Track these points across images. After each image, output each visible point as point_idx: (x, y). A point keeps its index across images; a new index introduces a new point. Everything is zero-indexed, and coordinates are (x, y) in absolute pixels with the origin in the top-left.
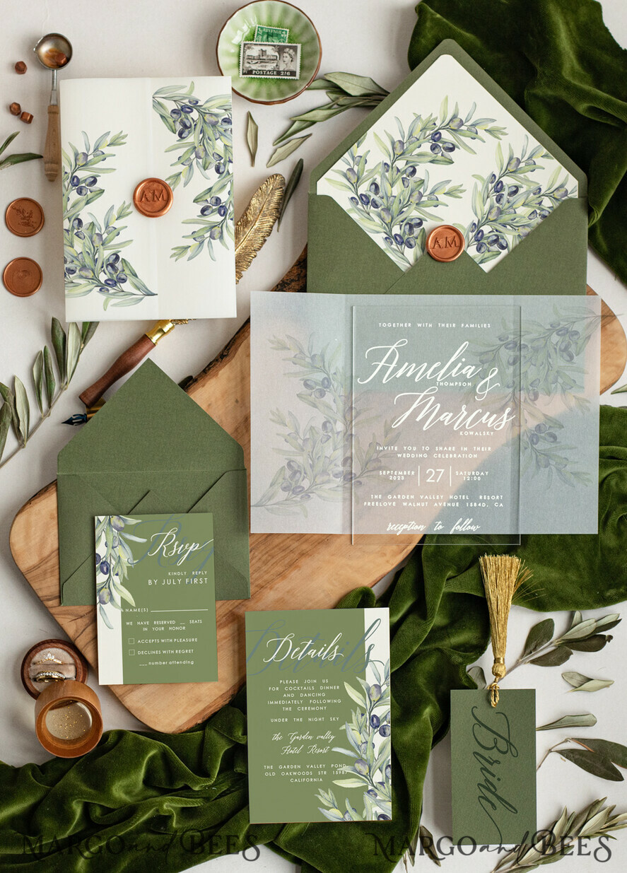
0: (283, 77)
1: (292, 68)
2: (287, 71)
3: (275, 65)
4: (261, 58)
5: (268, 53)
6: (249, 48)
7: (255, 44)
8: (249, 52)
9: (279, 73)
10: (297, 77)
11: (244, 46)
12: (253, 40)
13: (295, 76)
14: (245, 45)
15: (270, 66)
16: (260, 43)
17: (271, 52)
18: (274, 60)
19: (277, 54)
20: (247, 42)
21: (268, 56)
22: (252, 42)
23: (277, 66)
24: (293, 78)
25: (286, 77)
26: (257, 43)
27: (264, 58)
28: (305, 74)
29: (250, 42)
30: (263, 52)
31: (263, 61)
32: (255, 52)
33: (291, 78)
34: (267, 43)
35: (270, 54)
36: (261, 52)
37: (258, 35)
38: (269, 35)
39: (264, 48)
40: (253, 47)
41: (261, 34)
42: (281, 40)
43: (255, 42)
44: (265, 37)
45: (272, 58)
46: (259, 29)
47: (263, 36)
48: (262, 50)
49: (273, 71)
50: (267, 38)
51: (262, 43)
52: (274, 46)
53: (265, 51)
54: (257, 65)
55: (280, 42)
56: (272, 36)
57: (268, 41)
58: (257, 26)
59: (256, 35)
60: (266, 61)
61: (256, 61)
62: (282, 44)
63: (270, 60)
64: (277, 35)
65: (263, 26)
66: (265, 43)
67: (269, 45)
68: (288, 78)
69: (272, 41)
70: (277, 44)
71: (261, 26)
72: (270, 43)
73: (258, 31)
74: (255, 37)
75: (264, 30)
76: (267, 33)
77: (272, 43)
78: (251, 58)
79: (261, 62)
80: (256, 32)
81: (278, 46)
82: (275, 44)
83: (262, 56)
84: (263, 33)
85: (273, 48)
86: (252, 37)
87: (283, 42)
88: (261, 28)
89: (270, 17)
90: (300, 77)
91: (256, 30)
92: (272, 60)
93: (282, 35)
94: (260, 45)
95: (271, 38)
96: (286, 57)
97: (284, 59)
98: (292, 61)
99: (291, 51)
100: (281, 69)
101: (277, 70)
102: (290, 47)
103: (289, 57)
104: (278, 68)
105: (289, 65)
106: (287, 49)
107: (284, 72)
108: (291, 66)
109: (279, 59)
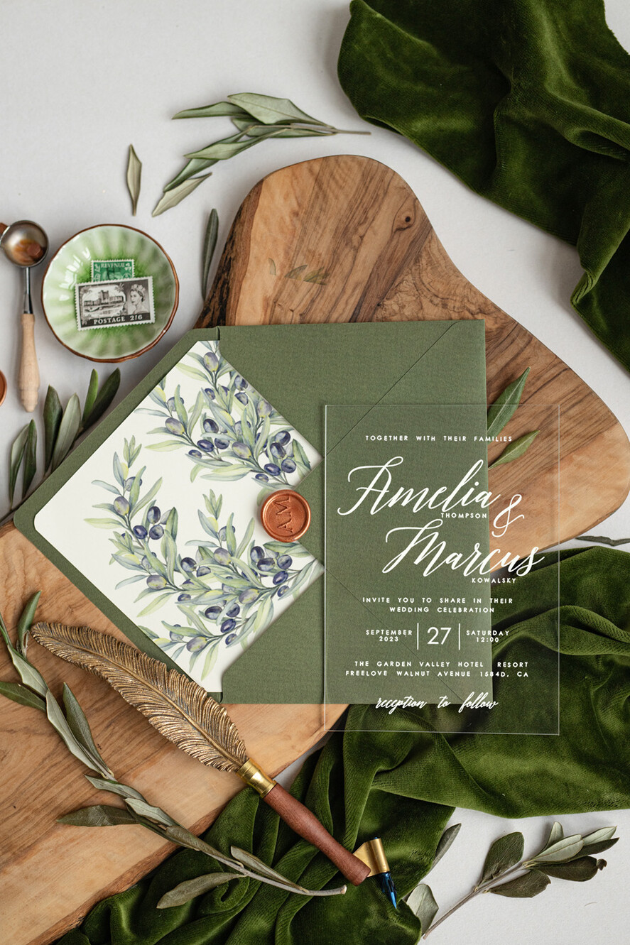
0: (134, 323)
1: (144, 309)
2: (138, 315)
3: (121, 308)
4: (103, 303)
5: (111, 294)
6: (85, 291)
7: (93, 286)
8: (86, 297)
9: (127, 318)
10: (152, 320)
11: (80, 290)
12: (89, 280)
13: (149, 319)
14: (80, 288)
15: (115, 311)
16: (99, 283)
17: (114, 292)
18: (120, 302)
19: (122, 294)
20: (83, 284)
21: (111, 298)
22: (89, 283)
23: (124, 309)
24: (147, 322)
25: (137, 323)
26: (96, 283)
27: (106, 301)
28: (161, 313)
29: (86, 284)
30: (105, 294)
31: (105, 306)
32: (93, 295)
33: (144, 322)
34: (108, 281)
35: (113, 295)
36: (102, 294)
37: (95, 273)
38: (110, 271)
39: (105, 289)
40: (91, 289)
41: (99, 271)
42: (126, 274)
43: (92, 283)
44: (105, 274)
45: (116, 300)
46: (96, 265)
47: (101, 273)
48: (102, 291)
49: (120, 316)
50: (108, 275)
51: (102, 282)
52: (118, 284)
53: (107, 292)
54: (99, 311)
55: (124, 277)
56: (114, 272)
57: (110, 279)
58: (93, 261)
59: (92, 274)
60: (110, 305)
61: (97, 307)
62: (128, 280)
63: (114, 302)
64: (120, 269)
65: (100, 261)
66: (106, 282)
67: (111, 284)
68: (141, 322)
69: (115, 278)
70: (122, 280)
71: (97, 261)
72: (112, 281)
73: (95, 268)
74: (92, 276)
75: (102, 265)
76: (107, 269)
77: (115, 281)
78: (89, 304)
79: (103, 307)
80: (92, 269)
81: (123, 283)
82: (118, 281)
83: (104, 299)
84: (102, 270)
85: (117, 286)
86: (88, 276)
87: (129, 277)
88: (99, 264)
89: (108, 247)
90: (156, 320)
91: (92, 266)
92: (117, 302)
93: (126, 269)
94: (99, 285)
95: (113, 274)
96: (135, 296)
97: (133, 298)
98: (142, 300)
99: (140, 287)
100: (130, 313)
101: (125, 314)
102: (139, 283)
103: (138, 295)
104: (126, 312)
105: (139, 305)
106: (135, 286)
107: (134, 315)
108: (143, 307)
109: (126, 300)
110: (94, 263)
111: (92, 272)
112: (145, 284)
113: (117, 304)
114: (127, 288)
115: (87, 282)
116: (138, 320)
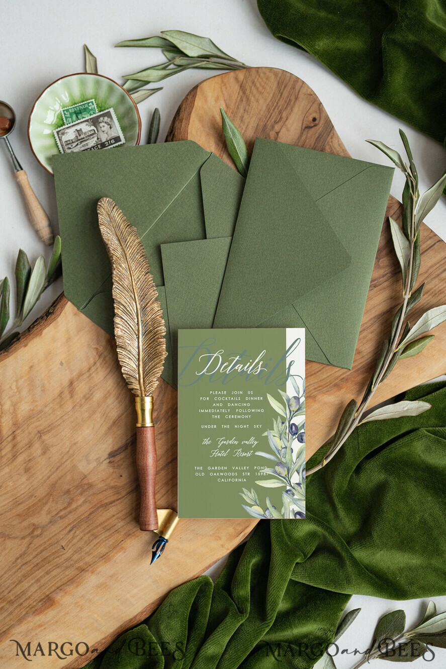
0: (109, 147)
1: (114, 135)
2: (110, 140)
3: (95, 139)
4: (80, 139)
5: (84, 131)
6: (63, 134)
7: (67, 128)
8: (64, 138)
10: (123, 141)
11: (58, 134)
12: (65, 125)
13: (120, 141)
14: (58, 132)
15: (92, 142)
16: (72, 124)
17: (86, 128)
18: (93, 134)
19: (93, 128)
20: (59, 129)
21: (85, 133)
22: (64, 127)
23: (98, 139)
24: (119, 143)
25: (112, 146)
26: (69, 125)
27: (82, 136)
28: (129, 134)
29: (62, 128)
30: (79, 132)
31: (82, 140)
32: (70, 135)
33: (117, 144)
34: (79, 121)
35: (86, 131)
36: (77, 132)
37: (66, 118)
38: (78, 113)
39: (78, 127)
40: (67, 131)
41: (69, 116)
42: (92, 112)
43: (67, 126)
44: (74, 117)
45: (90, 133)
46: (65, 112)
47: (71, 117)
48: (76, 130)
49: (97, 145)
50: (77, 117)
51: (74, 123)
52: (87, 121)
53: (81, 130)
54: (79, 146)
55: (91, 115)
56: (81, 113)
57: (80, 119)
58: (62, 110)
59: (64, 119)
60: (86, 139)
61: (76, 143)
62: (94, 115)
63: (89, 136)
64: (85, 110)
65: (67, 108)
66: (77, 122)
67: (81, 122)
68: (114, 145)
69: (83, 118)
70: (89, 117)
71: (65, 109)
72: (82, 120)
73: (65, 114)
74: (65, 121)
75: (70, 111)
76: (75, 112)
77: (84, 119)
78: (69, 143)
79: (81, 142)
80: (63, 116)
81: (91, 119)
82: (87, 118)
83: (80, 135)
84: (71, 114)
85: (87, 123)
86: (61, 122)
87: (94, 113)
88: (67, 110)
89: (71, 95)
90: (126, 140)
91: (63, 114)
92: (91, 135)
93: (90, 108)
94: (73, 126)
95: (81, 115)
96: (104, 126)
97: (102, 129)
98: (111, 128)
99: (106, 118)
100: (104, 140)
101: (100, 143)
102: (103, 115)
103: (106, 125)
104: (101, 141)
105: (109, 133)
106: (101, 119)
107: (108, 141)
108: (113, 133)
109: (98, 131)
110: (64, 111)
111: (64, 118)
112: (108, 115)
113: (92, 137)
114: (95, 122)
115: (62, 126)
116: (112, 144)
